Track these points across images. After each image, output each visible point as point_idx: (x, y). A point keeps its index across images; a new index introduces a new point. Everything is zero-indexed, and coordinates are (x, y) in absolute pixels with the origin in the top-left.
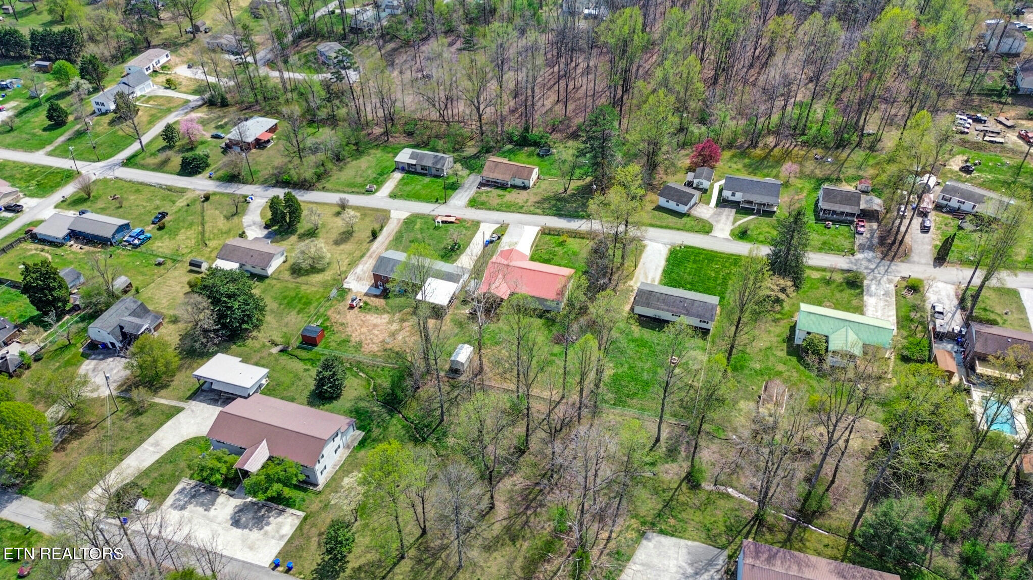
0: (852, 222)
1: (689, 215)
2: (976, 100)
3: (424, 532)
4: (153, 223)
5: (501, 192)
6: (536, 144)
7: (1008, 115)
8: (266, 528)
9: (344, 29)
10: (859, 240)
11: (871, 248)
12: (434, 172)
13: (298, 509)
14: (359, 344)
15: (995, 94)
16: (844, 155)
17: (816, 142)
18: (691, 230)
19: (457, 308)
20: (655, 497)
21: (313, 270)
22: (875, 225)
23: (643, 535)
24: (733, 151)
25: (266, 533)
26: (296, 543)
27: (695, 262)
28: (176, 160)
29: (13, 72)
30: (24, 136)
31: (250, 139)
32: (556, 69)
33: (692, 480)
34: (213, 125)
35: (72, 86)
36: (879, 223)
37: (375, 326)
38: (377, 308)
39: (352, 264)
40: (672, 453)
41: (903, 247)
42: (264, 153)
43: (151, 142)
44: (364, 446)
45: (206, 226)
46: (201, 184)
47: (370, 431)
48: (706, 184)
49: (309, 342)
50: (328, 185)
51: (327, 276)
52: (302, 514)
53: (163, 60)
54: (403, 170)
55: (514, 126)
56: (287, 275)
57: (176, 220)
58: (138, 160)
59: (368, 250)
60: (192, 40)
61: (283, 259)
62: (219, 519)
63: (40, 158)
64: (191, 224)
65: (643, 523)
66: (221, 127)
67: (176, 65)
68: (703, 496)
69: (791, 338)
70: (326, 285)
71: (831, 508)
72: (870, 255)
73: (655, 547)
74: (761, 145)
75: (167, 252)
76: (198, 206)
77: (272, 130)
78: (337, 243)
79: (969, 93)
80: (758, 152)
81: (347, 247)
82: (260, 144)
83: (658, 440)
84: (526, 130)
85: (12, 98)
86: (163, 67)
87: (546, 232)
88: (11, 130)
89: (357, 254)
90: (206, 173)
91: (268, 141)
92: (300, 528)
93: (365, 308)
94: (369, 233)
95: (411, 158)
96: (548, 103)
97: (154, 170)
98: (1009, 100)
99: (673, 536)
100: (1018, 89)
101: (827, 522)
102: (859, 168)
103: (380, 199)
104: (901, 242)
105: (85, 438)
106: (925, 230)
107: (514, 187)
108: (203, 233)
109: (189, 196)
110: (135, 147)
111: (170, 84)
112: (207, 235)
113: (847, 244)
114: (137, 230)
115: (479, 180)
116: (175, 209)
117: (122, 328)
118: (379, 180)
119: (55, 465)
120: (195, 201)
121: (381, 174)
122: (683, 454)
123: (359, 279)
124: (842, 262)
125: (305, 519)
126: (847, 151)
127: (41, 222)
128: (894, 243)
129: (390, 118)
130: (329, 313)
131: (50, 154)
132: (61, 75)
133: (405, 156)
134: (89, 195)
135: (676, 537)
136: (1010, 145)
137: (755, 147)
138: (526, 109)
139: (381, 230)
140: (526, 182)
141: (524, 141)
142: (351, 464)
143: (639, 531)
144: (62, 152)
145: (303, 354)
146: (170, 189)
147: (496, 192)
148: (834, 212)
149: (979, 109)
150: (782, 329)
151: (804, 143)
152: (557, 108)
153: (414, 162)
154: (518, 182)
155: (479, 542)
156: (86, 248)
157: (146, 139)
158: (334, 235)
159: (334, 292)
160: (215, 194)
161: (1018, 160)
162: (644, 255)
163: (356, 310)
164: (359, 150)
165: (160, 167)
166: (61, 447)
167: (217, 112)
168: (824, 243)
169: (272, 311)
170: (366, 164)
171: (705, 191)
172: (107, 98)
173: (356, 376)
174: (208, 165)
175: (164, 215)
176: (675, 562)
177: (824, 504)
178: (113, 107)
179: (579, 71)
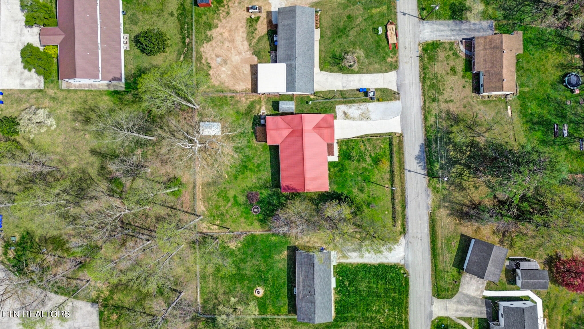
8: (26, 71)
13: (45, 82)
14: (209, 39)
20: (135, 300)
23: (95, 302)
25: (22, 73)
26: (21, 96)
44: (113, 96)
47: (128, 92)
52: (42, 86)
62: (23, 38)
65: (106, 300)
73: (88, 312)
92: (33, 91)
99: (100, 320)
125: (40, 91)
135: (100, 323)
142: (94, 95)
143: (98, 298)
176: (82, 326)
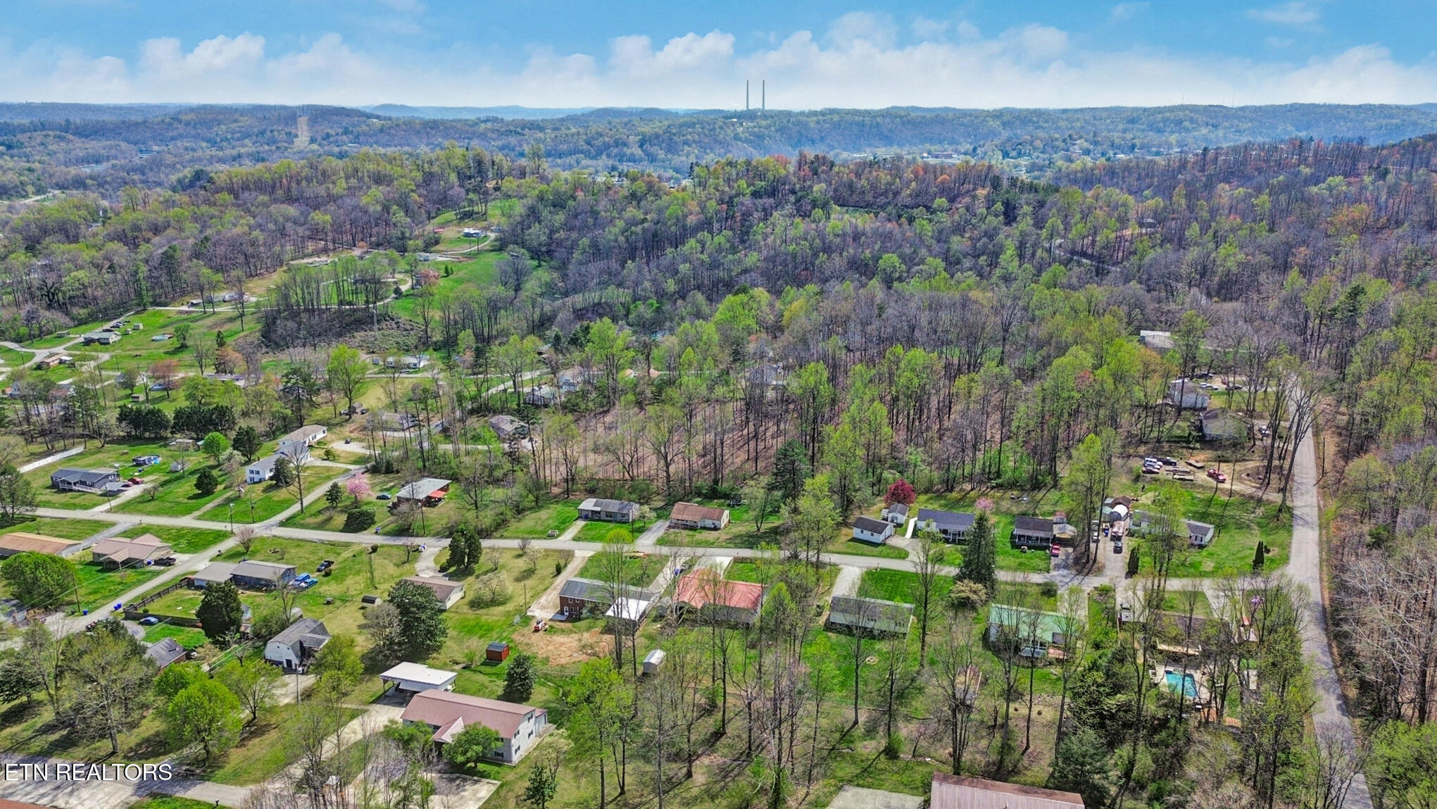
0: (1048, 547)
1: (884, 544)
2: (1166, 446)
3: (622, 793)
4: (319, 570)
5: (691, 533)
6: (726, 496)
7: (1198, 458)
8: (462, 793)
9: (518, 405)
10: (1054, 561)
11: (1066, 567)
12: (619, 518)
14: (547, 659)
15: (1184, 442)
16: (1040, 495)
17: (1013, 485)
18: (887, 556)
19: (648, 625)
20: (853, 765)
21: (494, 602)
22: (1070, 550)
23: (840, 788)
24: (929, 495)
25: (462, 796)
26: (493, 803)
27: (891, 581)
28: (341, 519)
29: (149, 451)
30: (168, 505)
31: (422, 496)
32: (745, 432)
33: (891, 752)
34: (378, 488)
35: (223, 457)
36: (1075, 548)
37: (562, 644)
38: (563, 631)
39: (536, 596)
40: (870, 732)
41: (1096, 565)
42: (435, 510)
43: (310, 505)
45: (375, 573)
46: (366, 539)
48: (901, 519)
49: (494, 657)
50: (505, 534)
51: (510, 607)
52: (497, 782)
53: (320, 436)
54: (586, 518)
55: (704, 482)
56: (466, 609)
57: (343, 569)
58: (296, 520)
59: (551, 584)
60: (347, 421)
61: (461, 594)
63: (187, 522)
64: (358, 572)
65: (841, 780)
66: (388, 490)
67: (332, 441)
68: (900, 764)
69: (985, 637)
70: (508, 615)
71: (1026, 768)
72: (1065, 572)
73: (853, 795)
74: (957, 489)
75: (335, 594)
76: (365, 558)
77: (445, 489)
78: (518, 580)
79: (1159, 441)
80: (954, 495)
81: (529, 583)
82: (430, 502)
83: (856, 722)
84: (716, 482)
85: (150, 473)
86: (319, 443)
87: (737, 561)
88: (153, 499)
89: (541, 587)
90: (373, 529)
91: (440, 499)
92: (497, 792)
93: (551, 630)
94: (553, 570)
95: (595, 505)
96: (738, 461)
97: (314, 528)
98: (1198, 445)
99: (869, 788)
100: (1204, 436)
101: (1022, 779)
102: (1055, 504)
103: (564, 541)
104: (1095, 560)
105: (266, 736)
106: (1118, 550)
107: (704, 528)
108: (372, 579)
109: (356, 549)
110: (296, 508)
111: (329, 455)
112: (376, 580)
113: (1042, 565)
114: (304, 575)
115: (668, 523)
116: (340, 559)
117: (301, 643)
118: (562, 526)
119: (236, 756)
120: (361, 552)
121: (563, 522)
122: (881, 733)
123: (543, 608)
124: (1037, 578)
125: (501, 786)
126: (1043, 492)
127: (196, 572)
128: (1088, 562)
129: (571, 479)
130: (513, 636)
131: (199, 518)
132: (212, 448)
133: (589, 504)
134: (247, 548)
135: (873, 788)
136: (1199, 482)
137: (951, 490)
138: (717, 466)
139: (565, 566)
140: (717, 523)
141: (713, 494)
143: (836, 785)
144: (212, 516)
145: (488, 669)
146: (332, 544)
147: (685, 532)
148: (1029, 538)
149: (1170, 453)
150: (978, 629)
151: (999, 486)
152: (747, 466)
153: (598, 509)
154: (709, 523)
155: (678, 800)
156: (248, 592)
157: (306, 502)
158: (516, 574)
159: (517, 619)
160: (383, 546)
161: (1209, 494)
162: (839, 576)
163: (541, 633)
164: (538, 505)
165: (321, 526)
166: (242, 743)
167: (381, 478)
168: (1020, 564)
169: (452, 638)
170: (547, 515)
171: (899, 525)
172: (264, 466)
173: (544, 685)
174: (374, 523)
175: (330, 563)
177: (1020, 765)
178: (268, 475)
179: (769, 434)
